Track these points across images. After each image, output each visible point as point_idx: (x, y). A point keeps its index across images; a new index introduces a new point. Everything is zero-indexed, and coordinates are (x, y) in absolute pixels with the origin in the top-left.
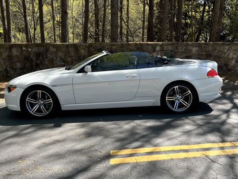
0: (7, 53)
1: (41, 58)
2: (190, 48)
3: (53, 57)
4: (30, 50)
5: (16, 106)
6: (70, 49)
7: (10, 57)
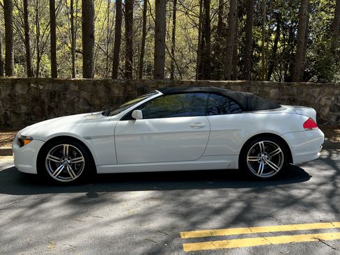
0: (8, 92)
1: (56, 100)
2: (267, 89)
3: (74, 98)
4: (41, 87)
5: (30, 167)
6: (98, 87)
7: (12, 97)
